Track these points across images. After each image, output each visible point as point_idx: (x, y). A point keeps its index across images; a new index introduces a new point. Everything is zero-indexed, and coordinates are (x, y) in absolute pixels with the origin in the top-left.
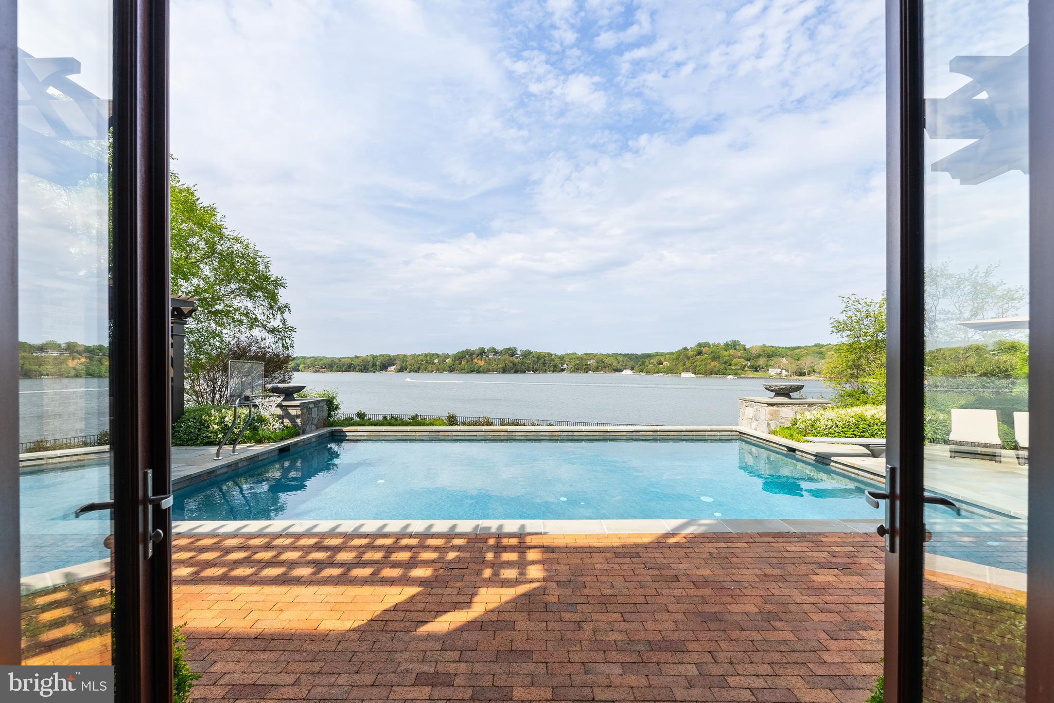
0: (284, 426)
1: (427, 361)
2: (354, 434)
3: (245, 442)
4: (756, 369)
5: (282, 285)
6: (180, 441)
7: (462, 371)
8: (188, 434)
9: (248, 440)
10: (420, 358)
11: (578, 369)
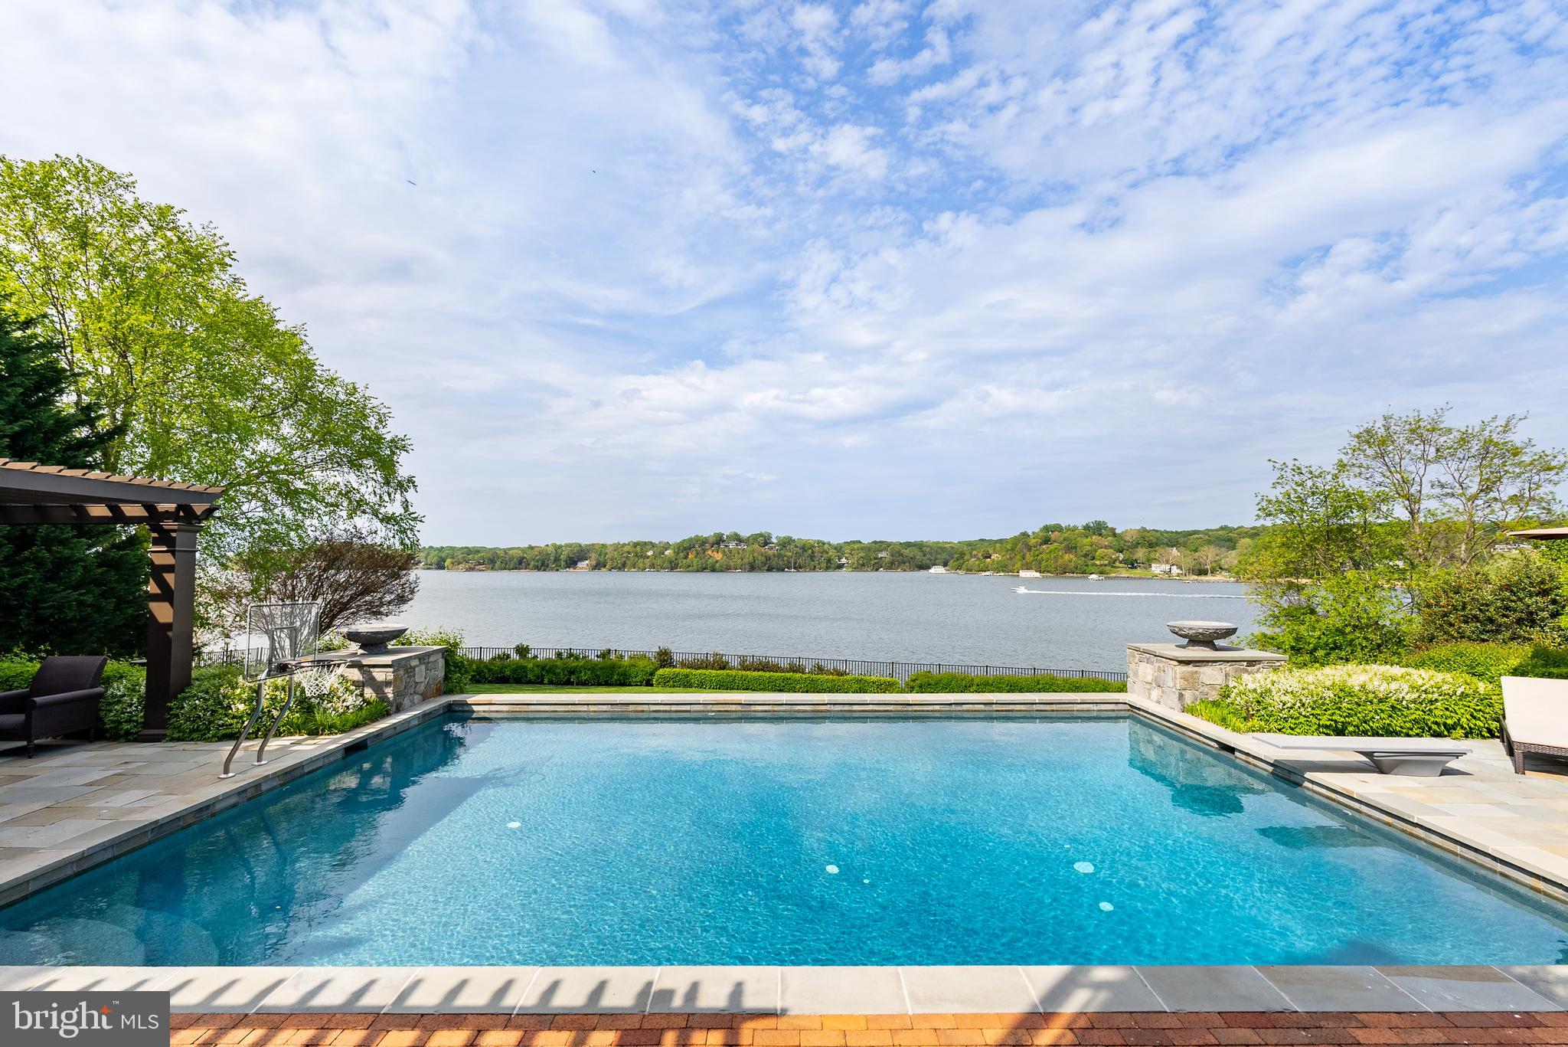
0: (364, 701)
1: (637, 553)
2: (486, 708)
3: (291, 734)
4: (1132, 564)
5: (404, 448)
6: (179, 732)
7: (688, 568)
8: (194, 721)
9: (294, 729)
10: (626, 549)
11: (863, 565)
